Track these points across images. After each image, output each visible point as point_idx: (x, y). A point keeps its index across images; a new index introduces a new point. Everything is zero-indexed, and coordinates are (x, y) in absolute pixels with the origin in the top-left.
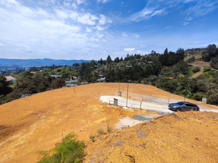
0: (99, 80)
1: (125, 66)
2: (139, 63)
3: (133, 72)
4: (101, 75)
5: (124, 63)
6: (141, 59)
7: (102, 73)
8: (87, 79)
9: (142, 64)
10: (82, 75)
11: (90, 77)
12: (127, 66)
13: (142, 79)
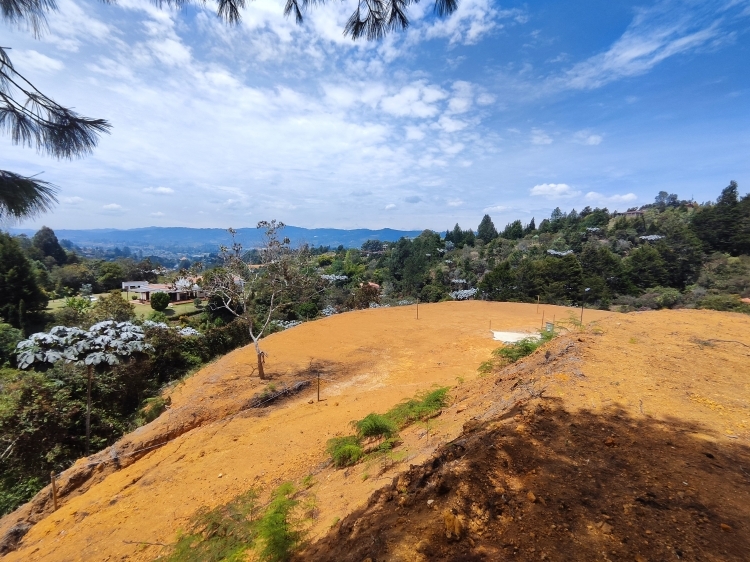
0: (452, 295)
1: (545, 252)
2: (603, 242)
3: (579, 272)
4: (461, 281)
5: (540, 240)
6: (611, 225)
7: (464, 274)
8: (414, 291)
9: (615, 245)
10: (399, 278)
11: (422, 286)
12: (552, 252)
13: (615, 298)
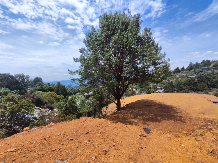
0: (157, 91)
1: (187, 77)
2: (209, 71)
3: (197, 82)
4: (160, 87)
5: (185, 73)
7: (161, 85)
8: (146, 91)
9: (213, 72)
10: (141, 87)
11: (148, 89)
12: (190, 76)
13: (210, 89)
